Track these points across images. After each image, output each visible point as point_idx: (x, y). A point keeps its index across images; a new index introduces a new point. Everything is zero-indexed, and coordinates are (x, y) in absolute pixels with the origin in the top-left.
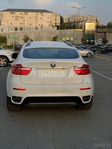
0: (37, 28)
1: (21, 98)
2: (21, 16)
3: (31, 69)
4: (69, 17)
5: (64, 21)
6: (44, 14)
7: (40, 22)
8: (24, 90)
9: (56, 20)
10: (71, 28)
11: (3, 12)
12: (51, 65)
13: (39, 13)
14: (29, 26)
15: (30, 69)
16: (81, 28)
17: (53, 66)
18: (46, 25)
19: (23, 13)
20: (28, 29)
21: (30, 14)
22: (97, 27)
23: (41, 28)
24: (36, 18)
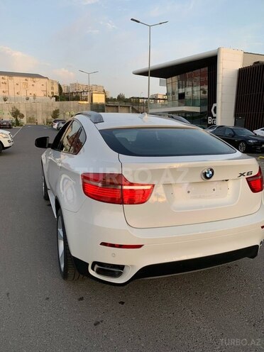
0: (27, 99)
2: (3, 81)
3: (153, 186)
4: (69, 85)
5: (63, 91)
6: (37, 79)
7: (32, 91)
9: (52, 88)
10: (74, 100)
13: (29, 79)
14: (16, 95)
16: (86, 100)
17: (208, 175)
18: (40, 94)
19: (6, 77)
20: (15, 99)
21: (16, 79)
22: (107, 100)
23: (34, 98)
24: (26, 84)
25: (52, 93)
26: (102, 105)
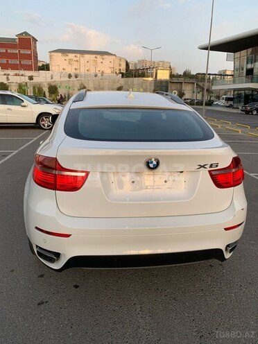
0: (96, 76)
1: (58, 255)
2: (76, 59)
3: (87, 173)
4: (137, 62)
5: (130, 68)
6: (106, 57)
7: (100, 68)
8: (68, 236)
9: (120, 65)
10: (140, 76)
11: (52, 54)
12: (148, 164)
13: (99, 56)
14: (86, 72)
15: (84, 174)
16: (151, 76)
17: (151, 165)
18: (108, 71)
19: (78, 55)
20: (85, 76)
21: (87, 57)
22: (172, 76)
23: (102, 75)
24: (95, 62)
25: (120, 70)
26: (166, 82)
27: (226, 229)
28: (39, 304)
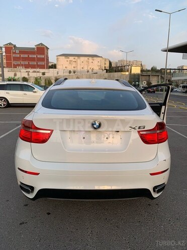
0: (88, 72)
2: (74, 60)
3: (52, 131)
4: (117, 61)
5: (113, 66)
6: (95, 58)
7: (91, 66)
8: (37, 174)
9: (105, 64)
10: (119, 71)
11: (59, 57)
13: (90, 58)
14: (81, 69)
16: (128, 71)
17: (95, 126)
18: (96, 68)
19: (76, 58)
20: (81, 72)
21: (82, 59)
22: (142, 71)
23: (92, 71)
24: (88, 62)
25: (105, 67)
26: (138, 75)
27: (151, 174)
28: (21, 224)
